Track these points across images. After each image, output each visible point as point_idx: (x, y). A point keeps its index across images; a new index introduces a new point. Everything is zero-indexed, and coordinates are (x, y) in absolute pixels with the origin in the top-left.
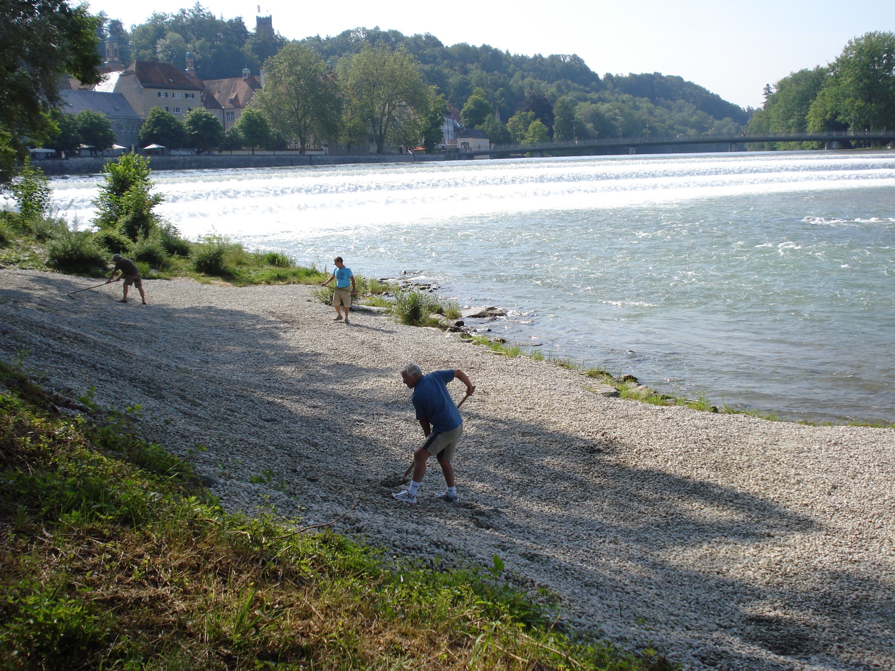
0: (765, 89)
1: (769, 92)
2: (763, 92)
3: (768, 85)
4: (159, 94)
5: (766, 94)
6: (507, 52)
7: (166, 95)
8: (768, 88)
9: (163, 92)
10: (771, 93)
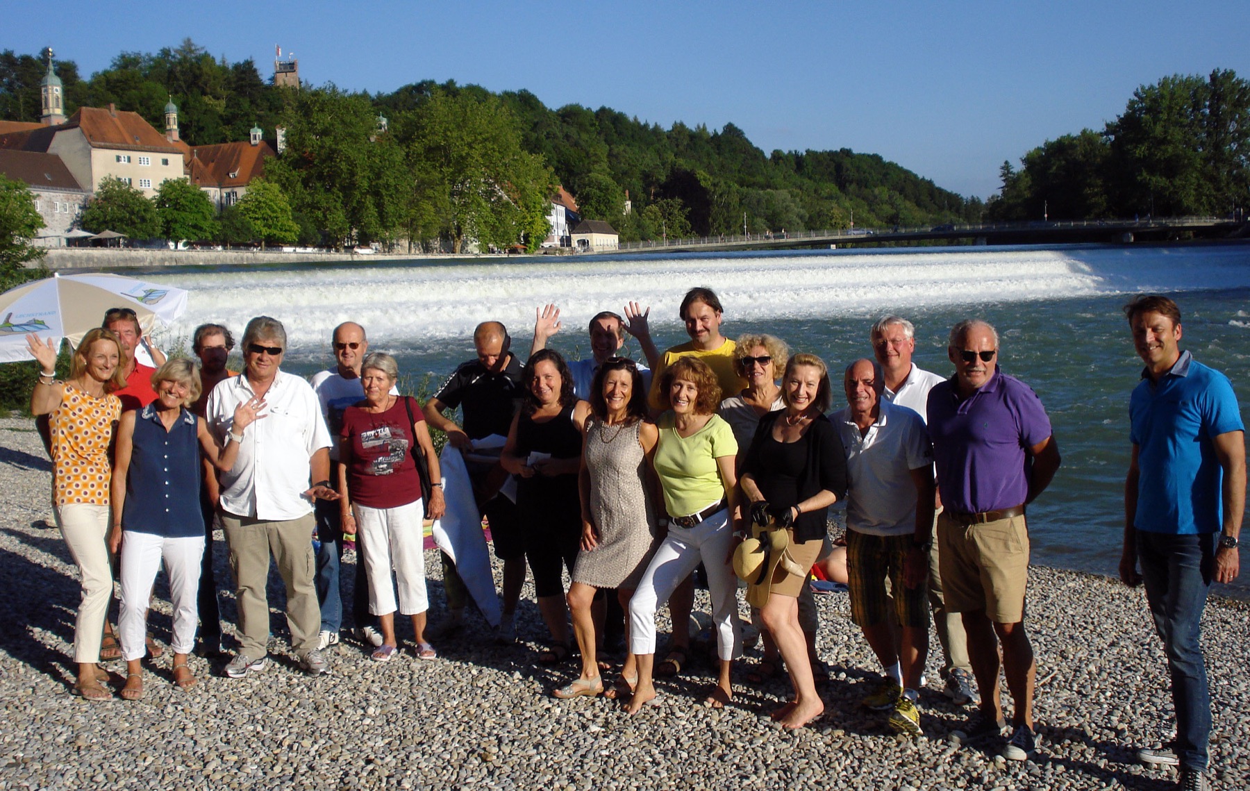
0: (1002, 168)
1: (1009, 172)
2: (1000, 172)
3: (1006, 163)
4: (118, 159)
5: (1004, 175)
6: (635, 119)
7: (129, 160)
8: (1006, 167)
9: (124, 154)
10: (1011, 173)
